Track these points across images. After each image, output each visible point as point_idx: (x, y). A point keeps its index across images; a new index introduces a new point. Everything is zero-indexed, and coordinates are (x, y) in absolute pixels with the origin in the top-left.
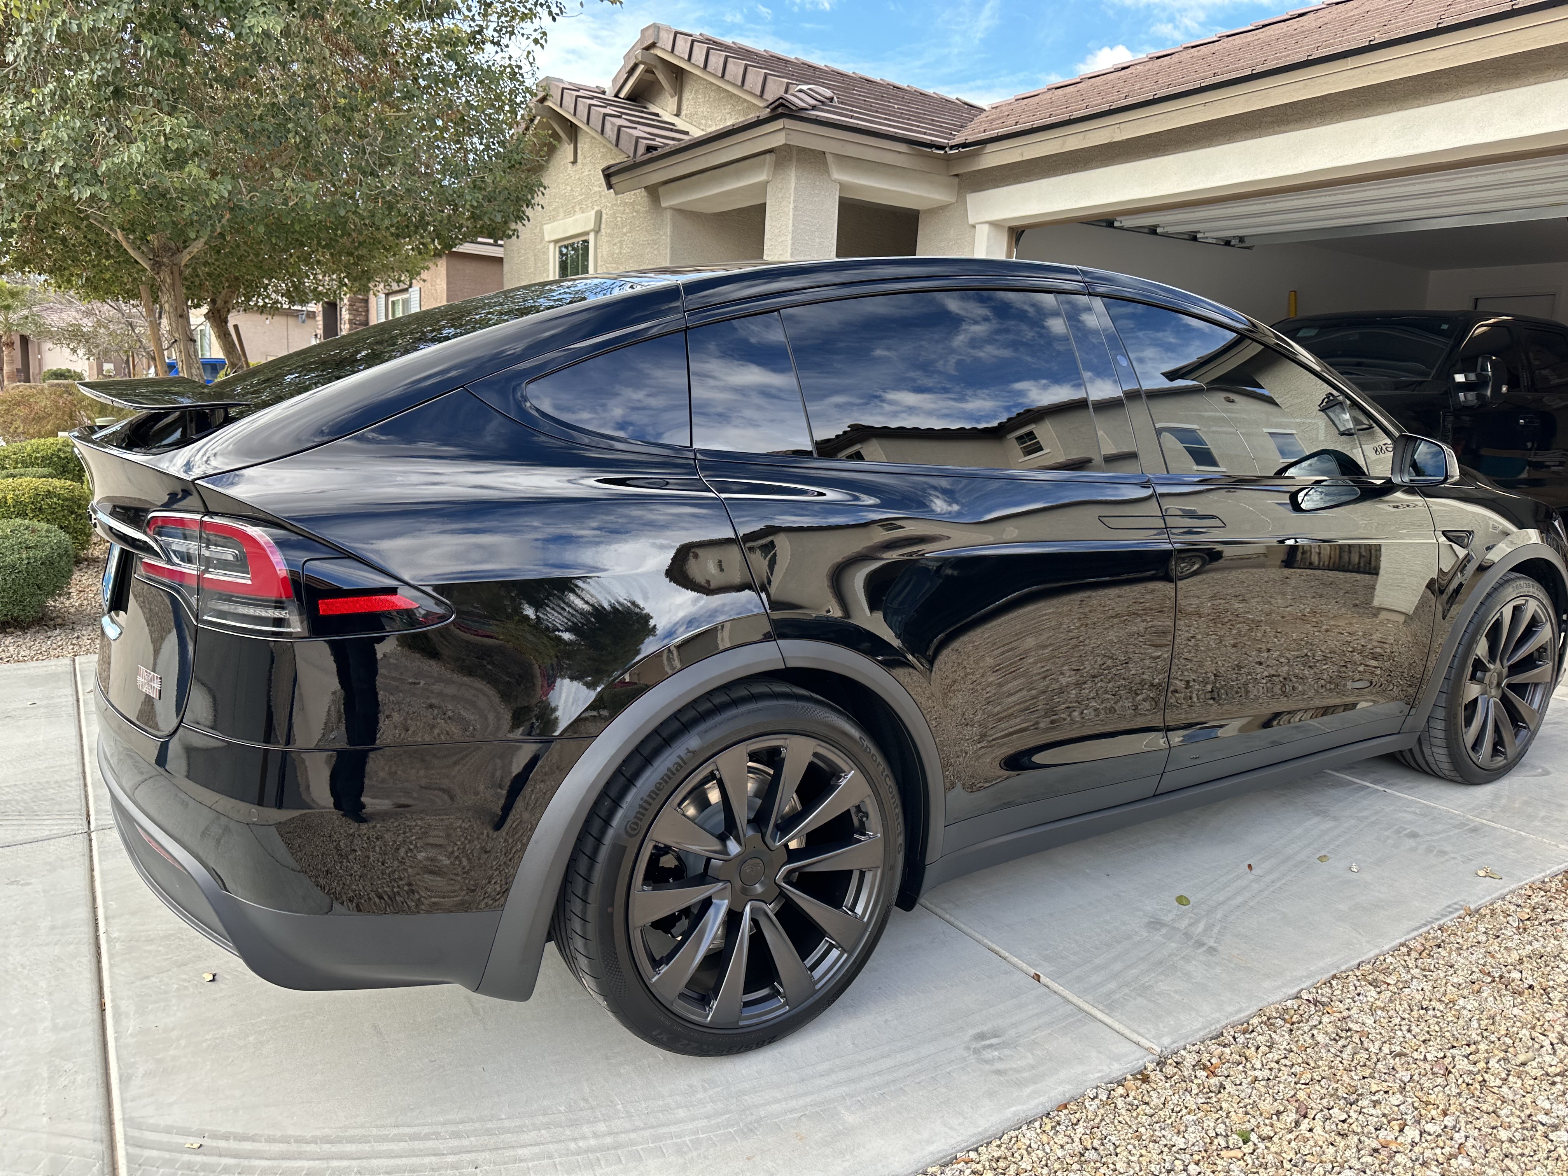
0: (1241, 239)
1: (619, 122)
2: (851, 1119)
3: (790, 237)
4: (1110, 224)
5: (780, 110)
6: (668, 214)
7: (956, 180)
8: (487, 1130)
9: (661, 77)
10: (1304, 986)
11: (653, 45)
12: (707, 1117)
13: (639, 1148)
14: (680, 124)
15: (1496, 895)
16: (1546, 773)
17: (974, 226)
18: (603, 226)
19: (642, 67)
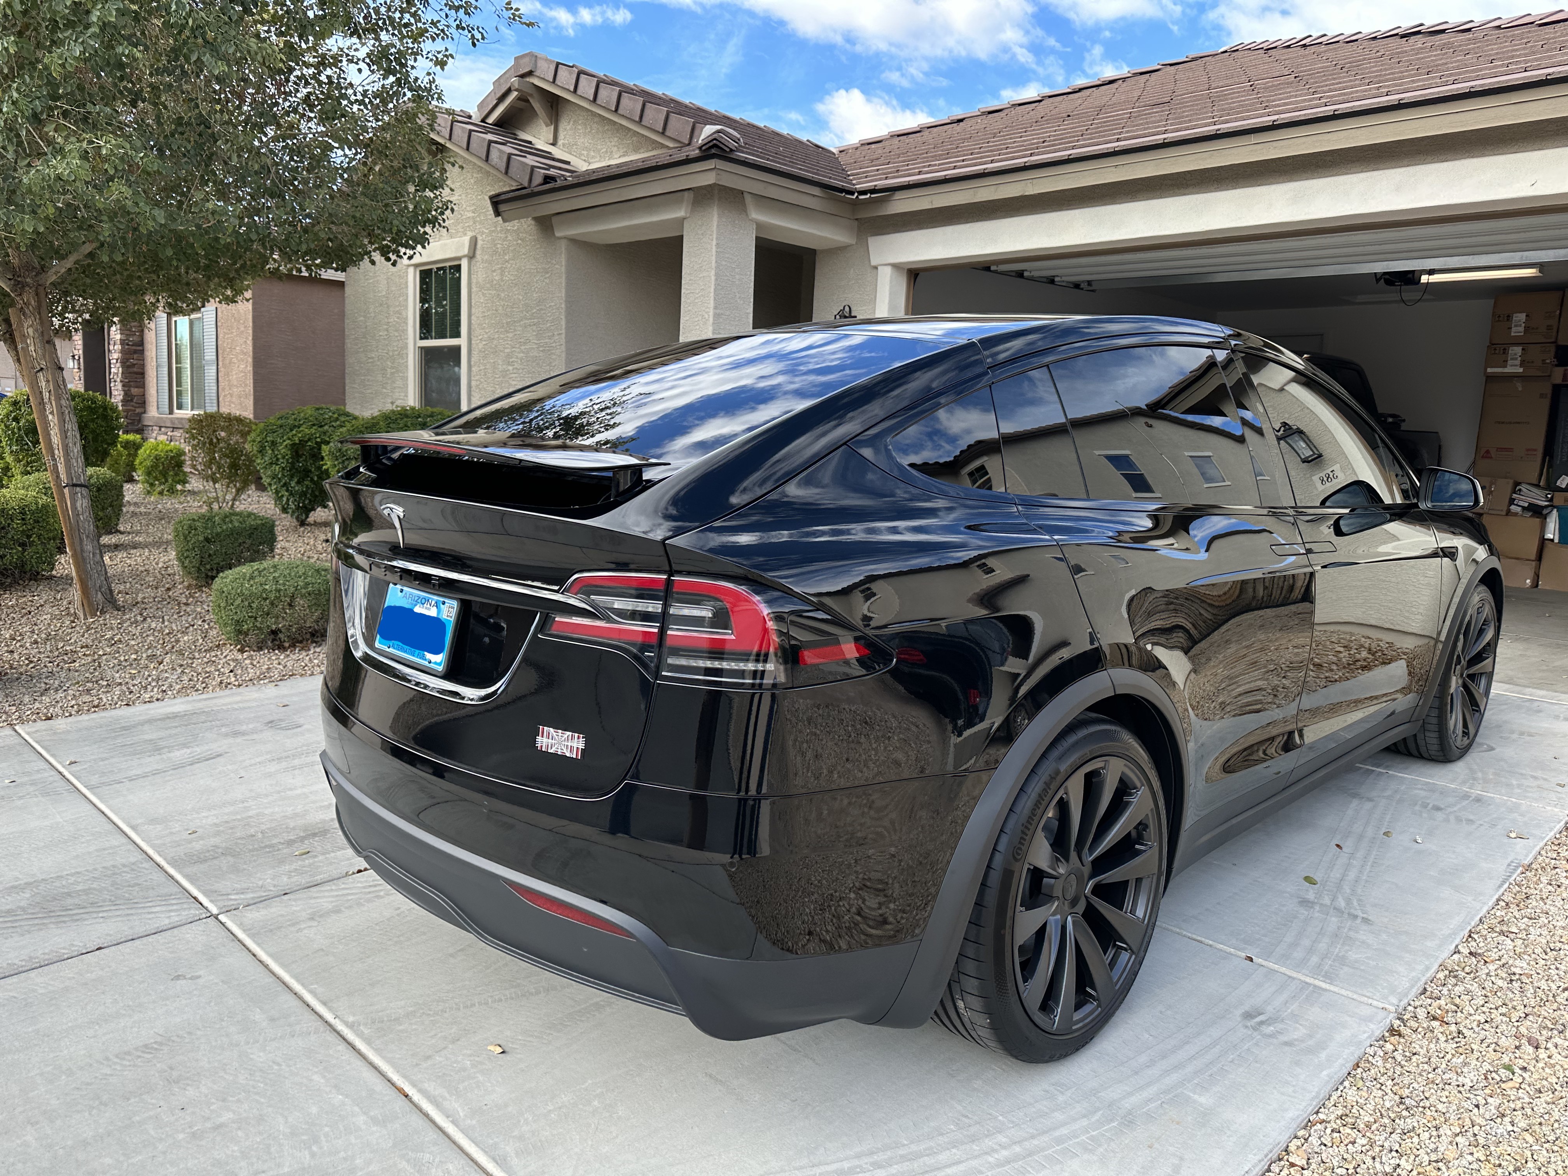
0: (1089, 283)
1: (508, 149)
2: (1204, 1100)
3: (713, 272)
4: (988, 269)
5: (713, 151)
6: (563, 244)
7: (856, 223)
8: (902, 1156)
9: (536, 105)
10: (1456, 942)
11: (530, 73)
12: (1084, 1116)
13: (1050, 1152)
14: (556, 152)
15: (1534, 852)
16: (1492, 749)
17: (876, 268)
18: (478, 252)
19: (514, 94)
